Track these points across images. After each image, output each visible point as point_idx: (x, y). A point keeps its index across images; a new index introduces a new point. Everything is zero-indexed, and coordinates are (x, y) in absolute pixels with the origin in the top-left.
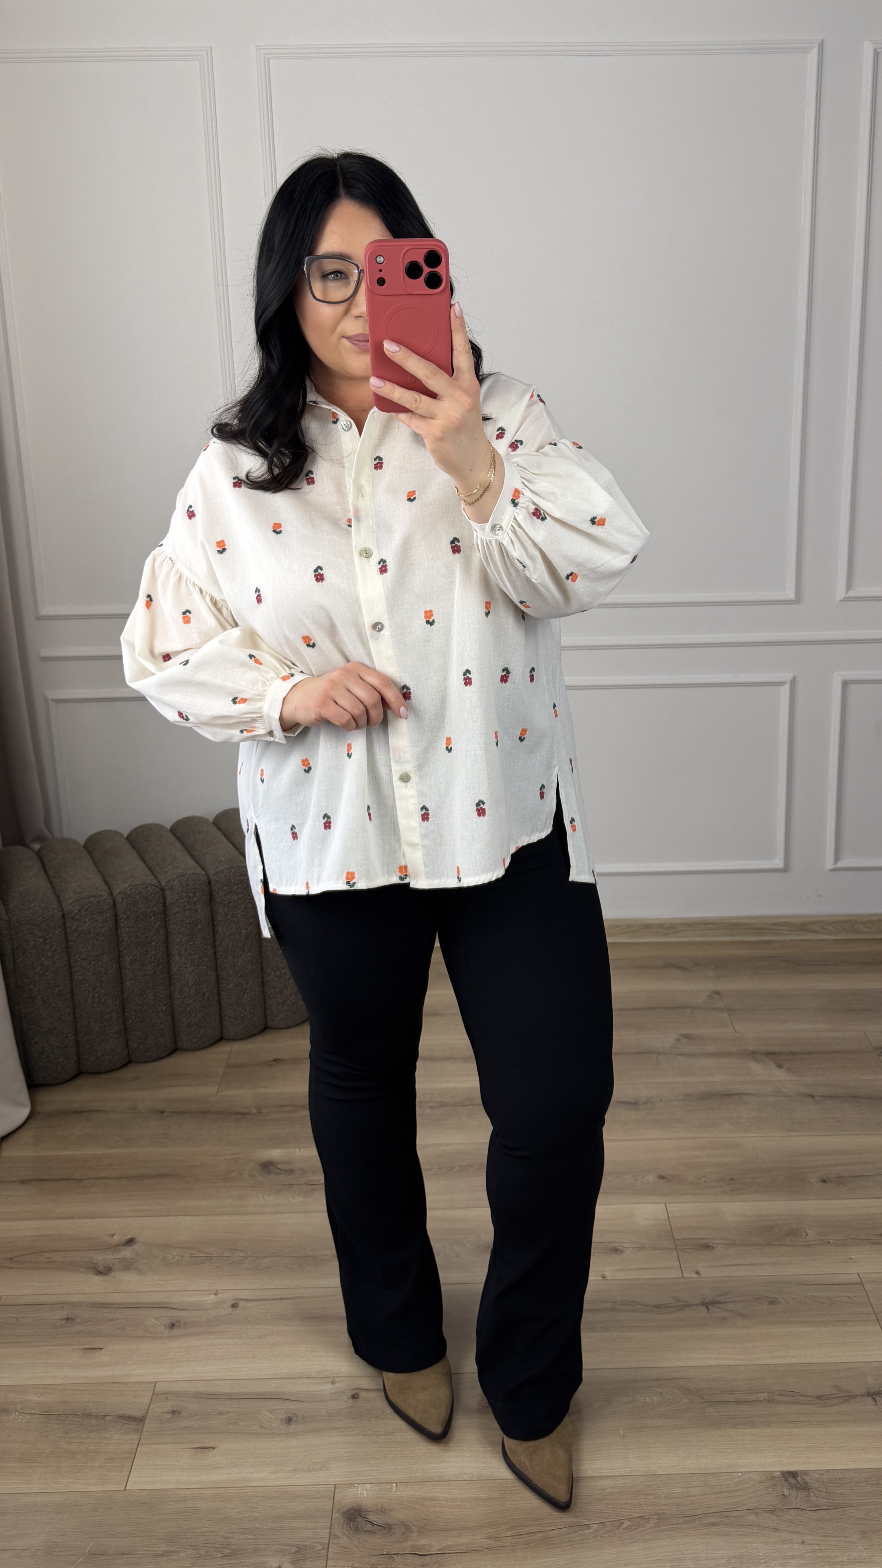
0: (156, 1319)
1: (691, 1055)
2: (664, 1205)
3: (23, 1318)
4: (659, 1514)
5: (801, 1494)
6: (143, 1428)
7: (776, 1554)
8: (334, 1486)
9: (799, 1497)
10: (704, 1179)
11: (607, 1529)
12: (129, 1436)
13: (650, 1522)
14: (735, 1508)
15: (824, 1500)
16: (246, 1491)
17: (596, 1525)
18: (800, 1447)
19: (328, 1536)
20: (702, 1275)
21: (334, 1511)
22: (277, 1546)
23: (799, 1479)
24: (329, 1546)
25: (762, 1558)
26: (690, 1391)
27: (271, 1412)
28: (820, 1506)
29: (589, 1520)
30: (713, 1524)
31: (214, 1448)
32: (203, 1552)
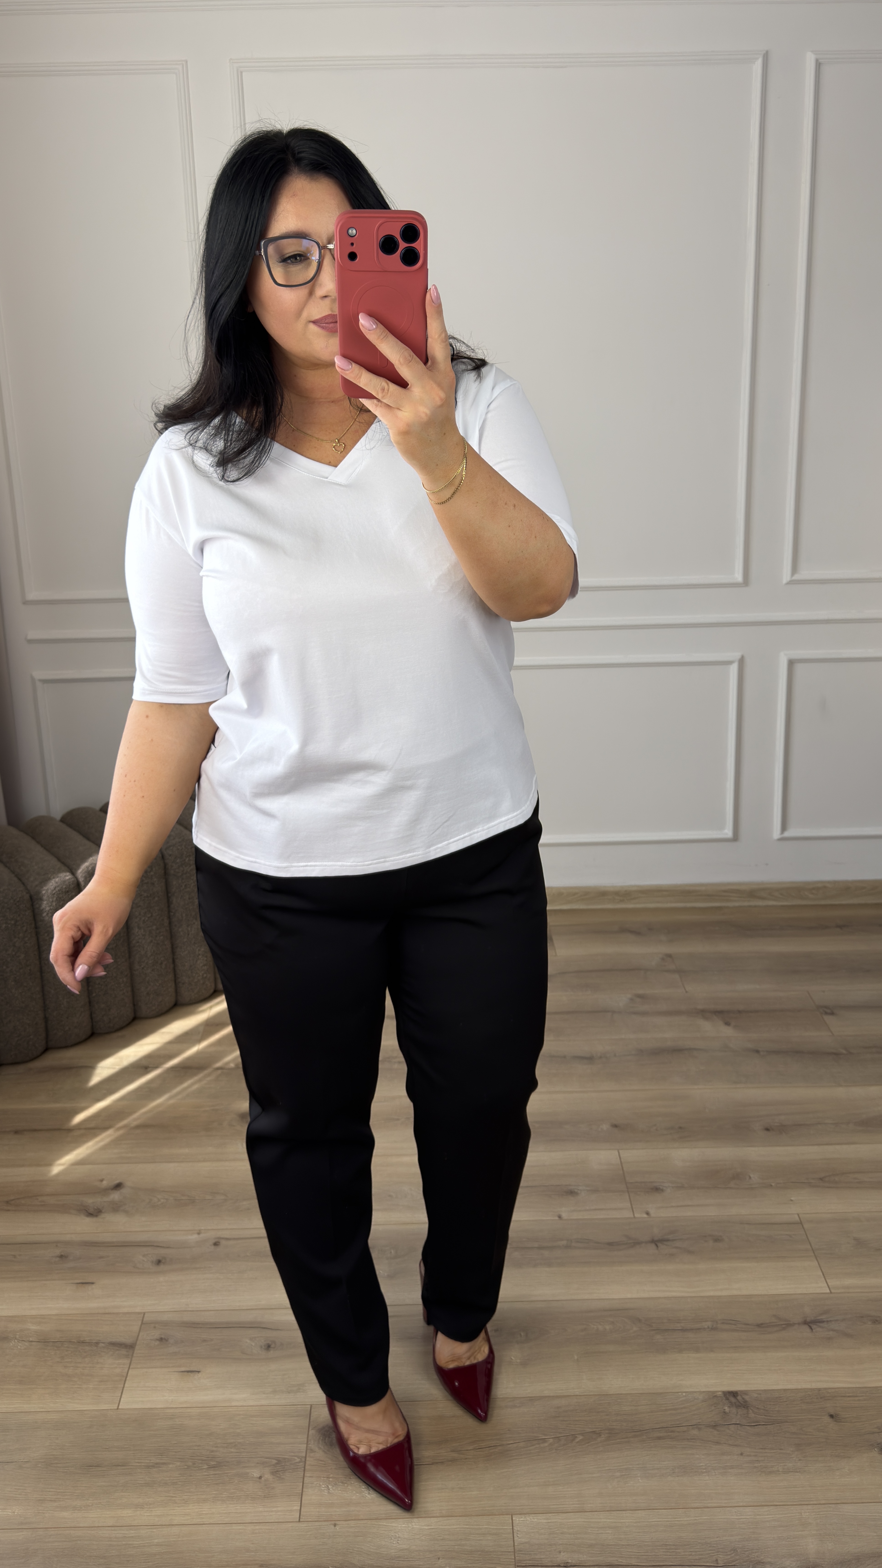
0: (144, 1256)
1: (644, 1014)
2: (617, 1152)
3: (20, 1255)
4: (609, 1430)
5: (741, 1411)
6: (133, 1354)
7: (717, 1464)
8: (309, 1406)
9: (739, 1414)
10: (655, 1128)
11: (562, 1442)
12: (119, 1361)
13: (603, 1436)
14: (680, 1424)
15: (762, 1417)
16: (228, 1410)
17: (552, 1440)
18: (741, 1370)
19: (305, 1451)
20: (652, 1216)
21: (310, 1429)
22: (258, 1459)
23: (739, 1398)
24: (305, 1460)
25: (704, 1467)
26: (640, 1320)
27: (251, 1339)
28: (757, 1422)
29: (546, 1435)
30: (659, 1438)
31: (199, 1371)
32: (190, 1464)
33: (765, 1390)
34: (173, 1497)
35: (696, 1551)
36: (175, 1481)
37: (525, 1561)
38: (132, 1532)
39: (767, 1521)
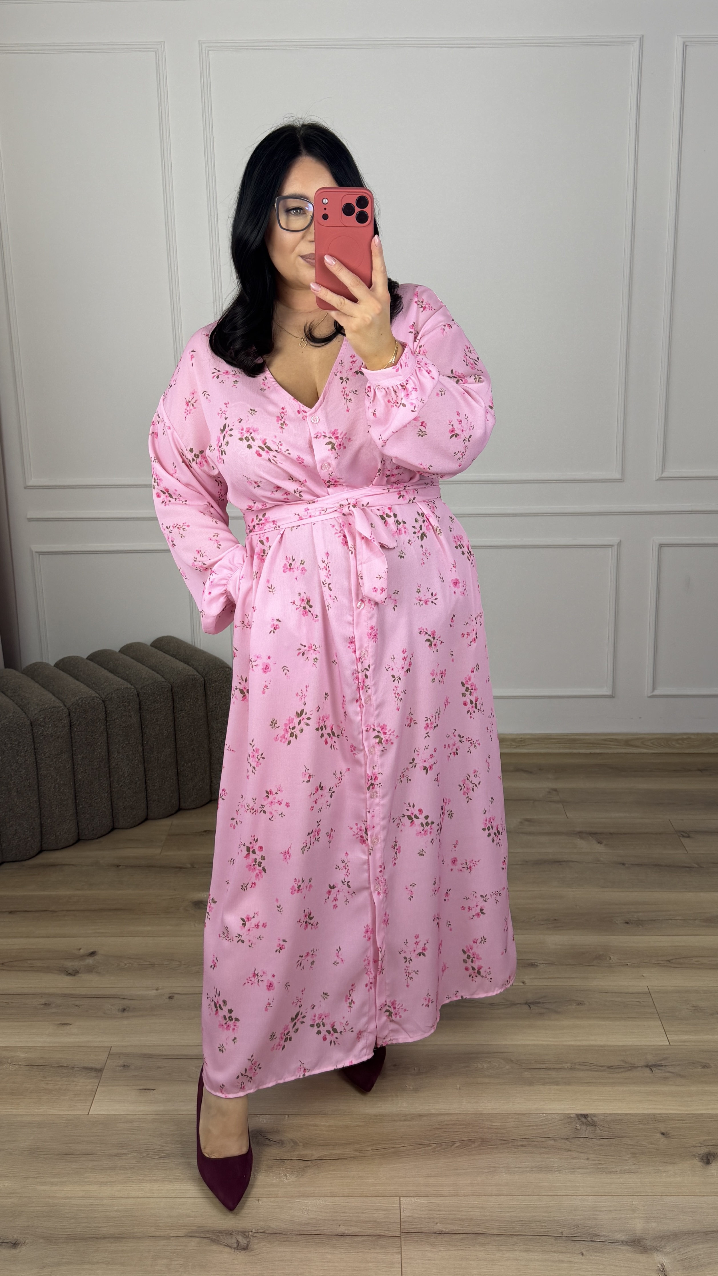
0: (112, 1005)
1: (530, 833)
3: (12, 1003)
4: (482, 1139)
5: (590, 1129)
6: (102, 1075)
7: (566, 1166)
9: (588, 1130)
10: (533, 919)
11: (443, 1147)
12: (90, 1081)
13: (477, 1143)
15: (606, 1133)
16: (176, 1117)
17: (435, 1145)
18: (592, 1099)
20: (527, 984)
23: (589, 1119)
25: (556, 1167)
26: (512, 1061)
28: (603, 1136)
29: (430, 1141)
30: (522, 1146)
31: (154, 1090)
32: (145, 1155)
33: (610, 1114)
34: (130, 1177)
35: (546, 1226)
36: (132, 1166)
37: (408, 1229)
38: (97, 1201)
39: (605, 1207)
